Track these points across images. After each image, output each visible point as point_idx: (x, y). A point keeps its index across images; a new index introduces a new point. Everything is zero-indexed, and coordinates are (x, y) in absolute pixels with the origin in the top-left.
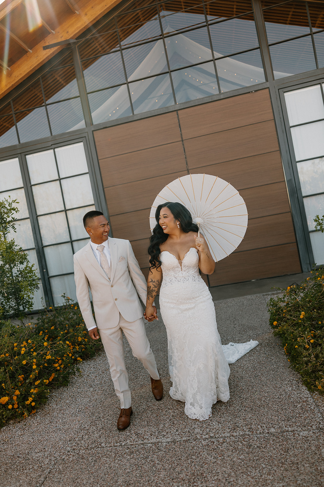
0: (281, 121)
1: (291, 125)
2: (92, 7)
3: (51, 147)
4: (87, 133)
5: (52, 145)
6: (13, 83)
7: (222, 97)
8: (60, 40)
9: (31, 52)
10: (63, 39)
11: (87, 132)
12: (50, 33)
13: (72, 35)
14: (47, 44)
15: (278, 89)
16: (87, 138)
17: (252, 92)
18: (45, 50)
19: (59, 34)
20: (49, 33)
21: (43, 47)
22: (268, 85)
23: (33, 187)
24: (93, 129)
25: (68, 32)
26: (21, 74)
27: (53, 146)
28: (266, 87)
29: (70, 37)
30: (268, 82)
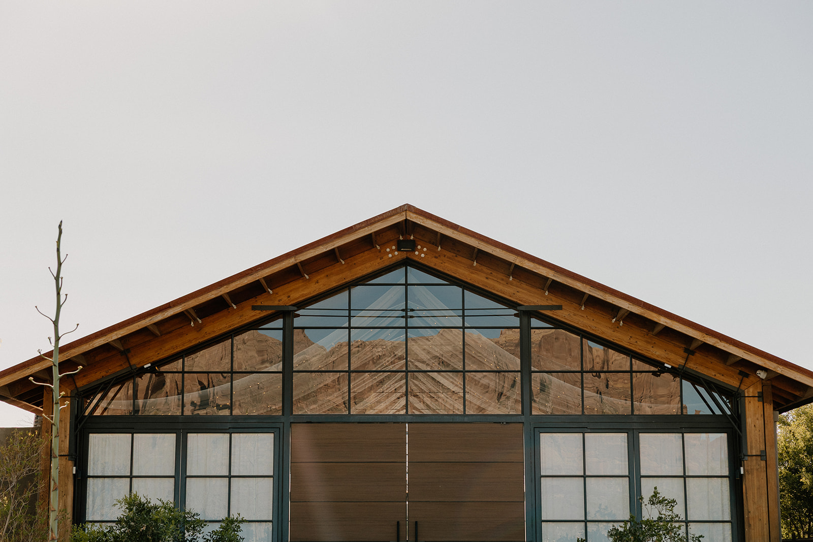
0: (531, 467)
1: (542, 474)
2: (327, 276)
3: (228, 431)
4: (282, 424)
5: (229, 428)
6: (201, 341)
7: (466, 419)
8: (276, 303)
9: (235, 308)
10: (281, 303)
11: (284, 423)
12: (266, 292)
13: (294, 302)
14: (259, 304)
15: (534, 428)
16: (281, 430)
17: (503, 423)
18: (252, 311)
19: (277, 295)
20: (264, 291)
21: (252, 306)
22: (523, 419)
23: (188, 479)
24: (292, 421)
25: (289, 297)
26: (214, 332)
27: (231, 430)
28: (520, 421)
29: (290, 303)
30: (523, 415)
